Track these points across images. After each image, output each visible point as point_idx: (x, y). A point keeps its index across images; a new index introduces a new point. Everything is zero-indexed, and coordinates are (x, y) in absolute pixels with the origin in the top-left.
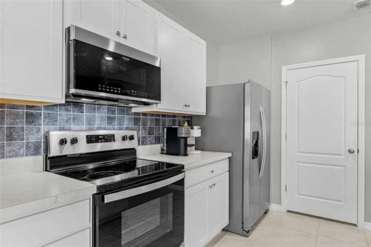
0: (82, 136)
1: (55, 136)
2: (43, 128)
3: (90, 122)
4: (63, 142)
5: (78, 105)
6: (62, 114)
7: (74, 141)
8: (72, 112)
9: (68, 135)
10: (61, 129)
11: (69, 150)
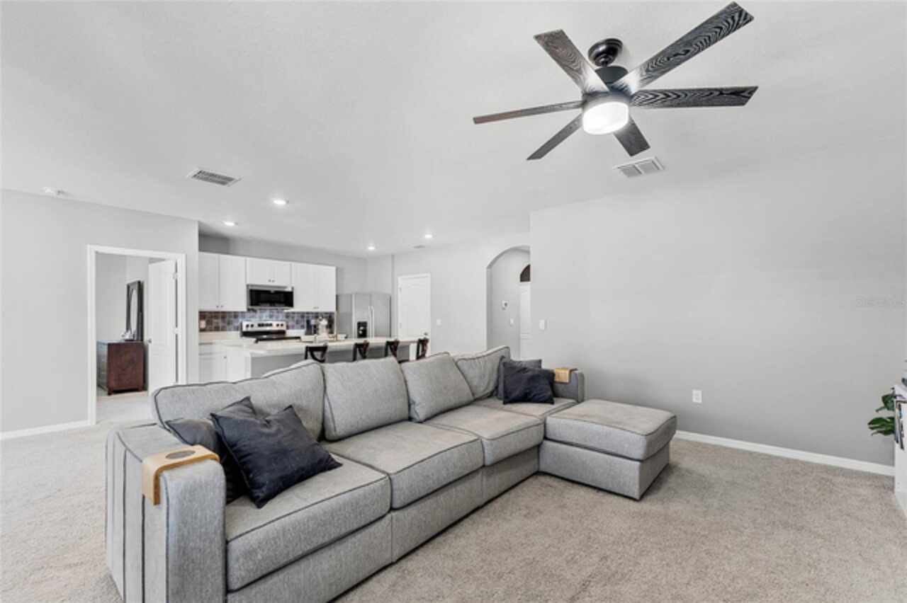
0: (256, 325)
1: (245, 324)
2: (240, 320)
3: (261, 317)
4: (247, 326)
5: (255, 311)
6: (248, 315)
7: (252, 326)
8: (252, 314)
9: (250, 323)
10: (248, 321)
11: (250, 329)
